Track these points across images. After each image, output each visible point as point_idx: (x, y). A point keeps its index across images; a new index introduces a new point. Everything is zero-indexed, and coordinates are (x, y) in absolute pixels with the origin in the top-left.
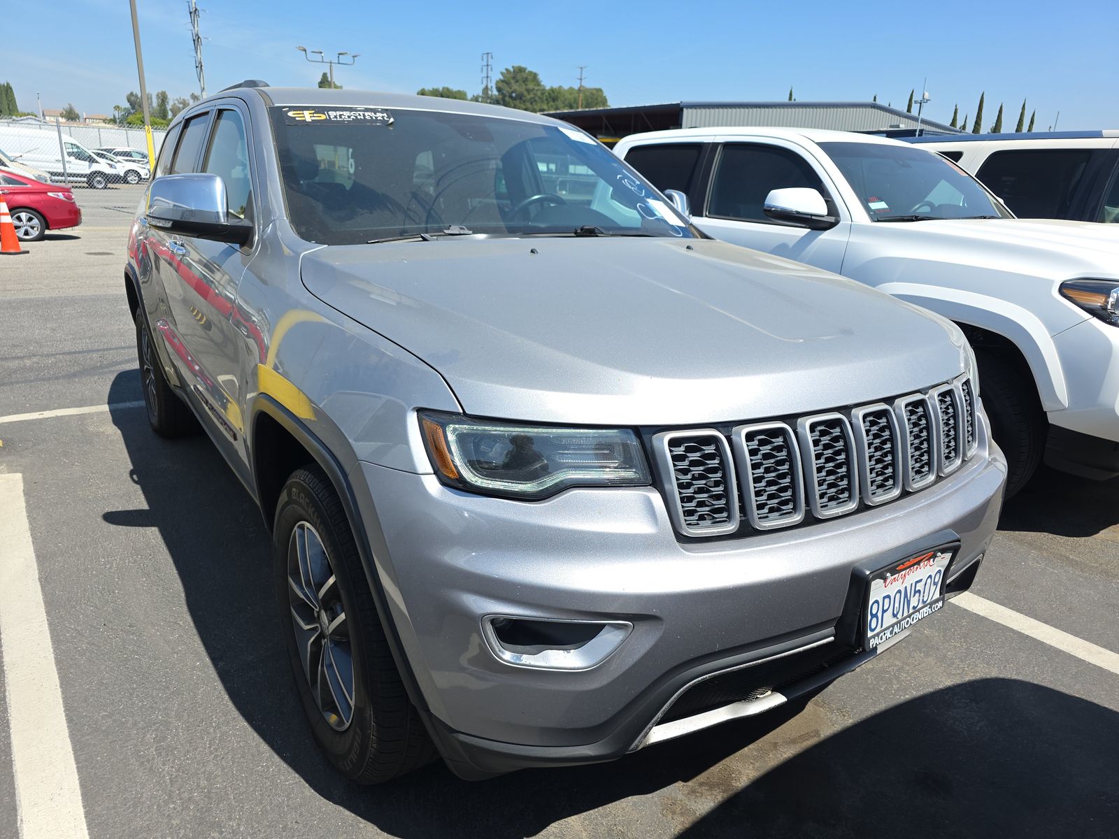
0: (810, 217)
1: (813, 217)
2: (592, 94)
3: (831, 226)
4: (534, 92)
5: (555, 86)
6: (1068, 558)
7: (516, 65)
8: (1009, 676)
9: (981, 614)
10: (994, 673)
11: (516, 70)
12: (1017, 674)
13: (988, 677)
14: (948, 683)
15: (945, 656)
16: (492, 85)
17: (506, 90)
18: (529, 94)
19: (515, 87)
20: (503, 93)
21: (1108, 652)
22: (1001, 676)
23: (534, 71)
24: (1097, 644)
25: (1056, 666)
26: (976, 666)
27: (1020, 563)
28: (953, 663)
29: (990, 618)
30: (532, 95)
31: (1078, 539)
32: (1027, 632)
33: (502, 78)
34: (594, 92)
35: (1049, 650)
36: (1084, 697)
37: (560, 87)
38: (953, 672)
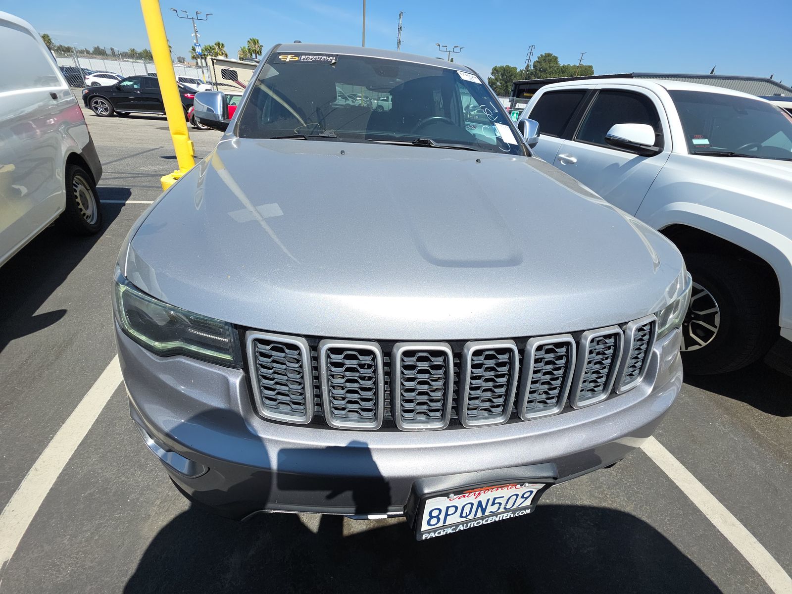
0: (639, 146)
1: (641, 146)
2: (586, 69)
3: (655, 154)
4: (553, 68)
5: (566, 64)
6: (753, 430)
7: (547, 52)
8: (640, 516)
9: (649, 455)
10: (629, 509)
11: (547, 55)
12: (648, 517)
13: (622, 510)
14: (586, 502)
15: (598, 479)
16: (532, 63)
17: (539, 66)
18: (550, 69)
19: (544, 65)
20: (536, 68)
21: (742, 527)
22: (633, 513)
23: (556, 55)
24: (735, 515)
25: (686, 523)
26: (618, 497)
27: (708, 422)
28: (600, 487)
29: (654, 461)
30: (551, 70)
31: (773, 416)
32: (678, 483)
33: (537, 60)
34: (587, 68)
35: (689, 505)
36: (695, 561)
37: (569, 65)
38: (596, 495)
